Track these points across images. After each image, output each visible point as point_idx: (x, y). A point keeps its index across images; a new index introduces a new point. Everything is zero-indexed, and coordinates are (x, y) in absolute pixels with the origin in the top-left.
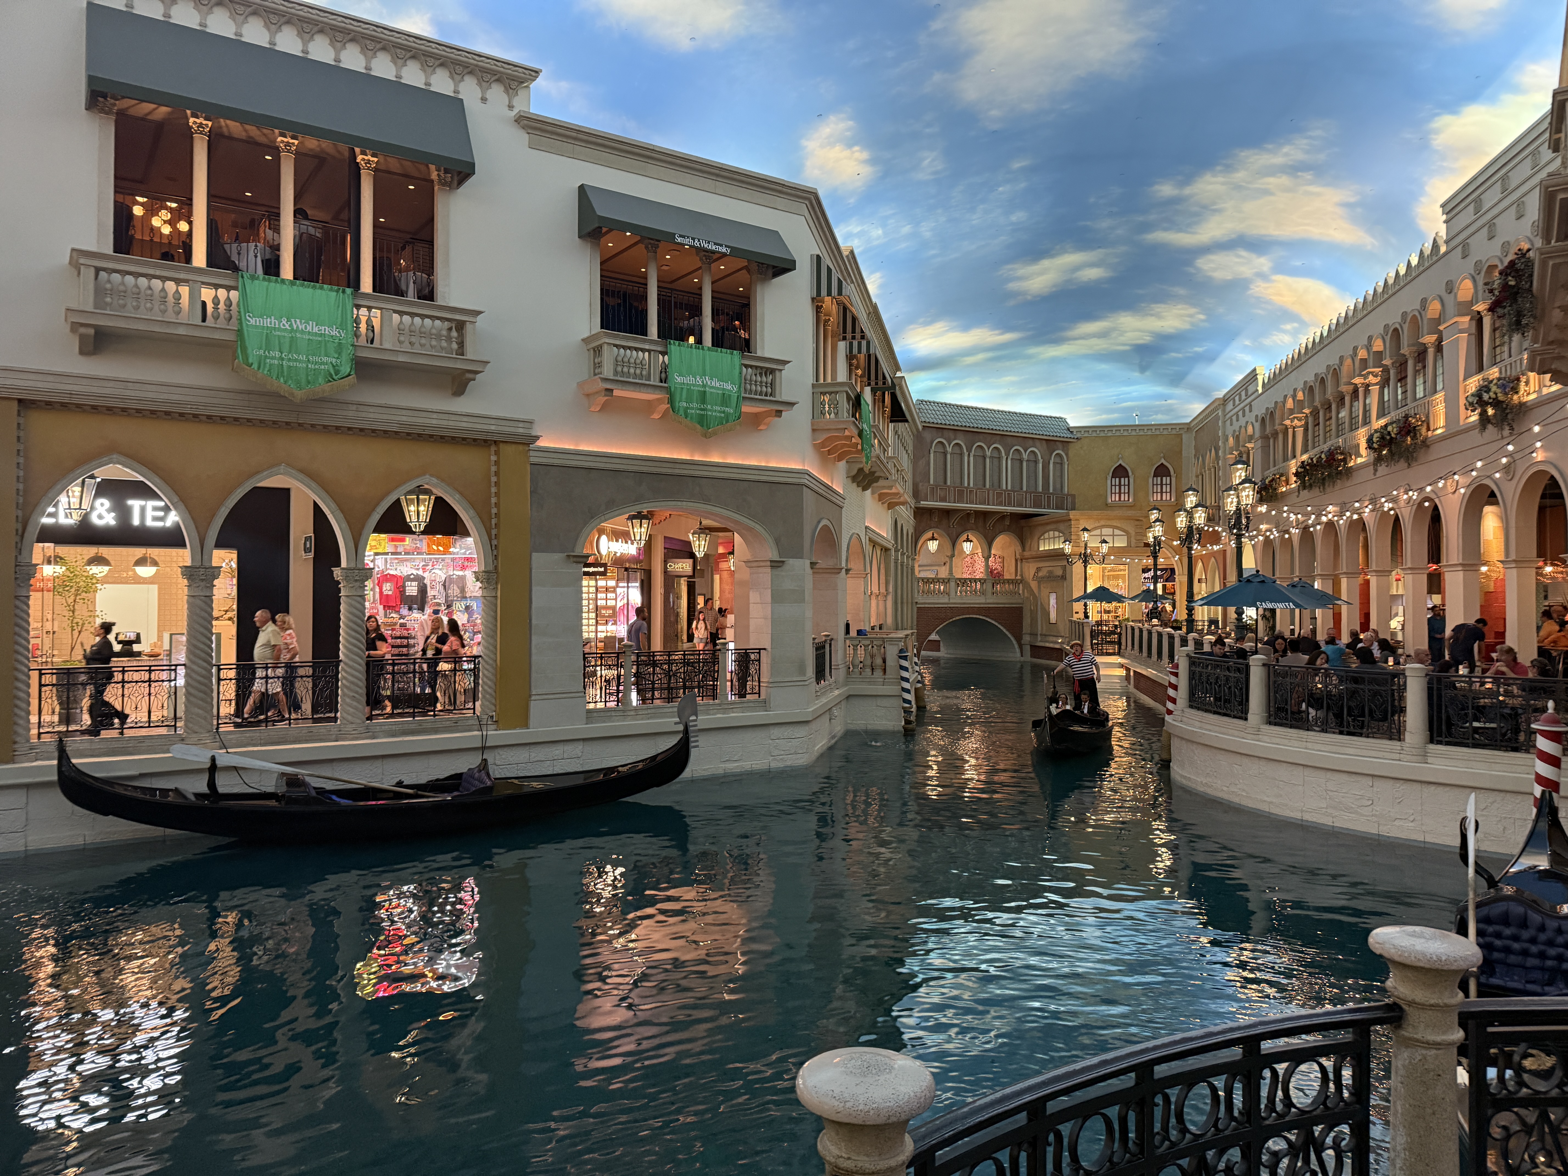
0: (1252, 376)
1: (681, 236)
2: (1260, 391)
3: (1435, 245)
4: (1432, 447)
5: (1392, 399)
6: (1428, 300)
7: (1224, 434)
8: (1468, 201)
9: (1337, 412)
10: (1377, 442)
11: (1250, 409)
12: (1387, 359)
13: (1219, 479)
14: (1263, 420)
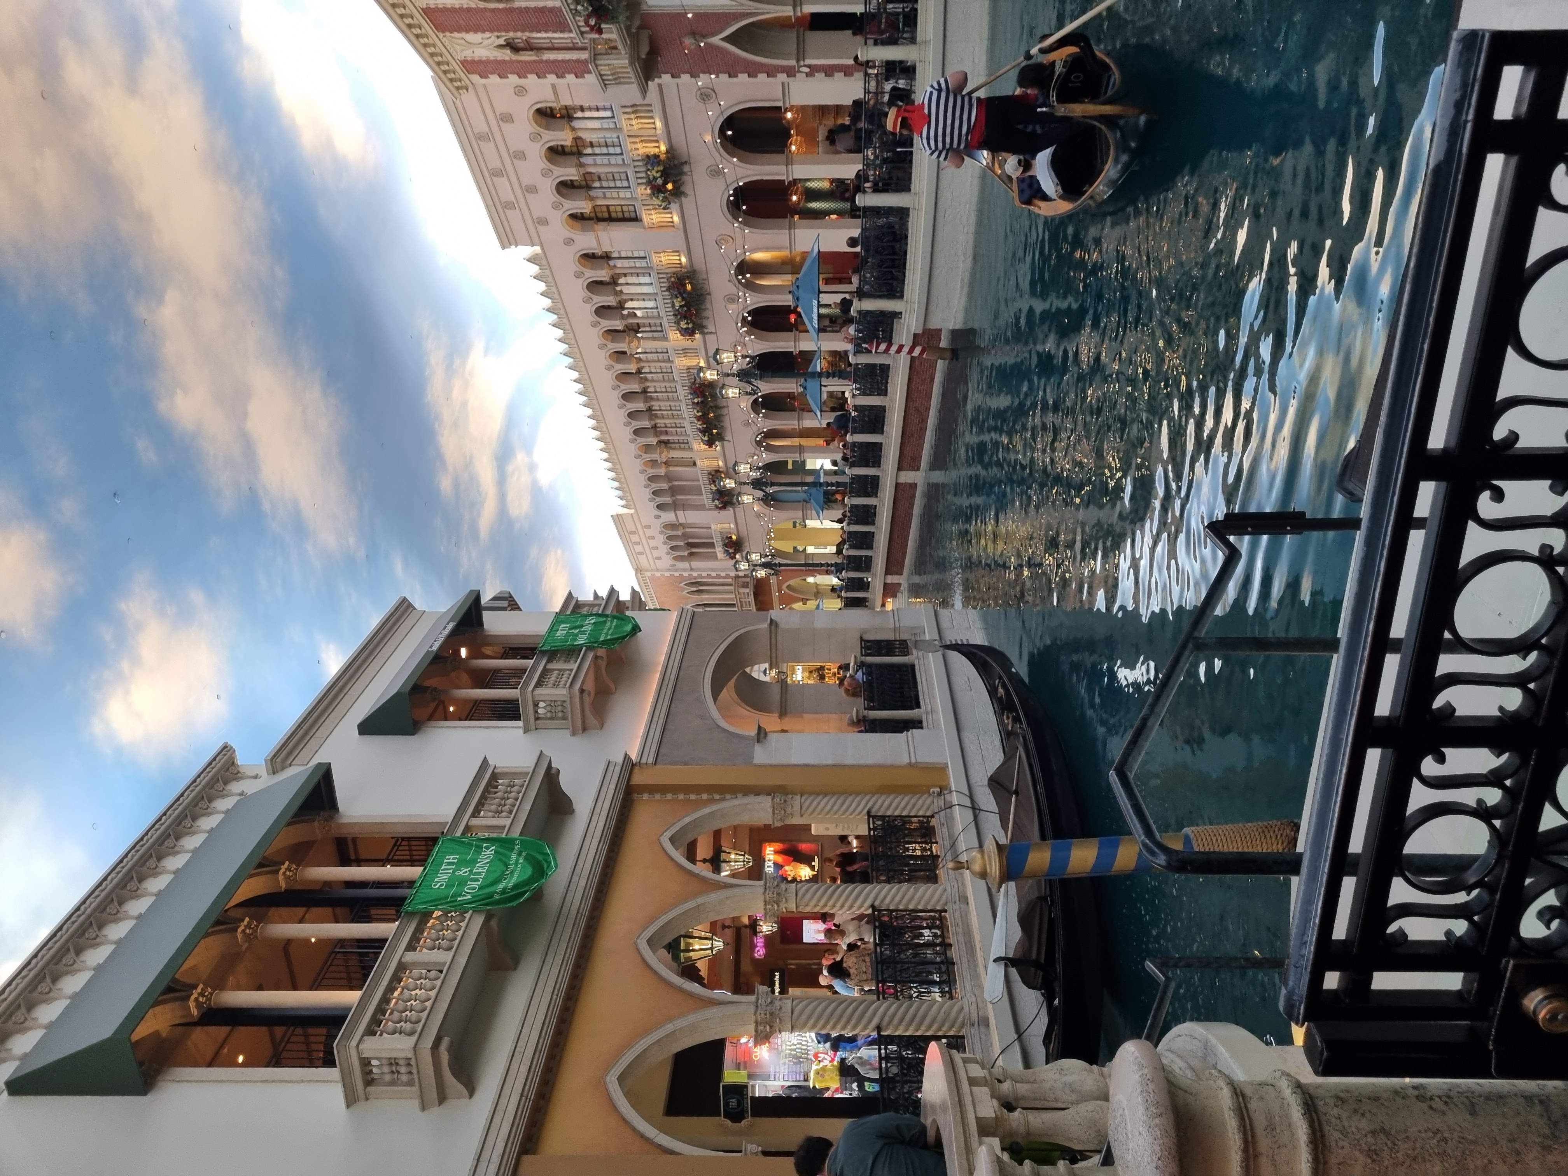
0: (618, 519)
1: (431, 647)
2: (632, 511)
3: (532, 260)
4: (696, 267)
5: (652, 321)
6: (576, 269)
7: (669, 570)
8: (503, 217)
9: (658, 399)
10: (687, 323)
11: (649, 527)
12: (618, 324)
13: (709, 576)
14: (660, 507)
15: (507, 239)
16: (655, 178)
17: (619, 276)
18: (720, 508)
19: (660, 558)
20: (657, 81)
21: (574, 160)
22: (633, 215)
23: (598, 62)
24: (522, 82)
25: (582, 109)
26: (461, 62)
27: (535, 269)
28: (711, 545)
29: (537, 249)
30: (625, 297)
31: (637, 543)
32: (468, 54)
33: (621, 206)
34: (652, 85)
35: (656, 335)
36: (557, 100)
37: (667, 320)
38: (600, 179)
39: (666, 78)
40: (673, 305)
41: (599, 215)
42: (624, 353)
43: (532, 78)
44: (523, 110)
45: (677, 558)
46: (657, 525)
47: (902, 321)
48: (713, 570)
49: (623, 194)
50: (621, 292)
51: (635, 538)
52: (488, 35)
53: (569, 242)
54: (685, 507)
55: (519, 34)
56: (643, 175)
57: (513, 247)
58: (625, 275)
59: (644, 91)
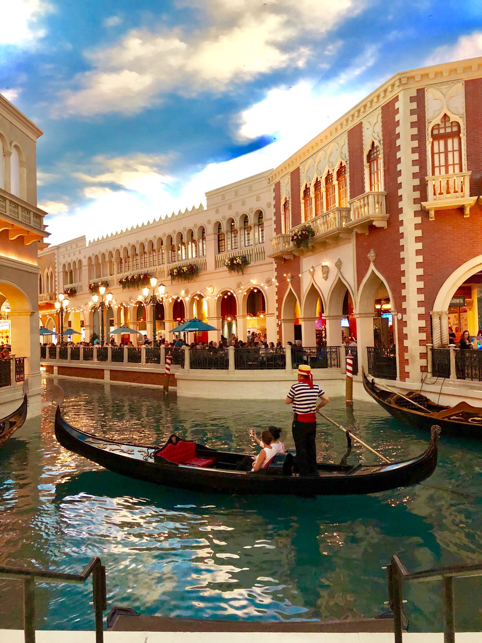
0: (83, 238)
2: (87, 245)
3: (201, 206)
4: (200, 277)
5: (176, 257)
6: (198, 225)
7: (58, 262)
8: (218, 194)
9: (141, 259)
10: (176, 272)
11: (80, 252)
12: (174, 243)
13: (55, 281)
14: (90, 258)
15: (209, 195)
16: (236, 260)
17: (195, 243)
18: (90, 287)
19: (64, 258)
20: (274, 262)
21: (243, 226)
22: (221, 250)
23: (281, 237)
24: (273, 206)
25: (262, 230)
26: (279, 181)
27: (197, 207)
28: (71, 282)
29: (205, 208)
30: (186, 245)
31: (71, 247)
32: (282, 185)
33: (225, 245)
34: (273, 260)
35: (170, 259)
36: (266, 220)
37: (177, 264)
38: (235, 237)
39: (275, 266)
40: (184, 267)
41: (220, 236)
42: (162, 244)
43: (274, 210)
44: (261, 205)
45: (64, 265)
46: (81, 257)
47: (180, 369)
48: (59, 283)
49: (229, 246)
50: (189, 244)
51: (74, 246)
52: (290, 193)
53: (209, 222)
54: (90, 270)
55: (290, 206)
56: (237, 255)
57: (206, 198)
58: (196, 246)
59: (270, 257)
